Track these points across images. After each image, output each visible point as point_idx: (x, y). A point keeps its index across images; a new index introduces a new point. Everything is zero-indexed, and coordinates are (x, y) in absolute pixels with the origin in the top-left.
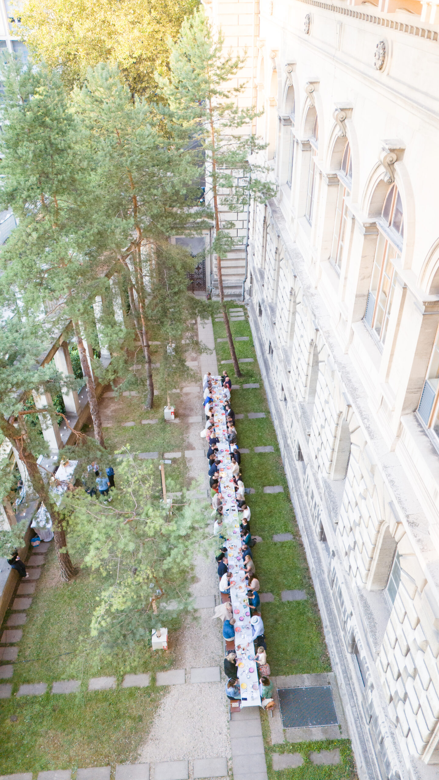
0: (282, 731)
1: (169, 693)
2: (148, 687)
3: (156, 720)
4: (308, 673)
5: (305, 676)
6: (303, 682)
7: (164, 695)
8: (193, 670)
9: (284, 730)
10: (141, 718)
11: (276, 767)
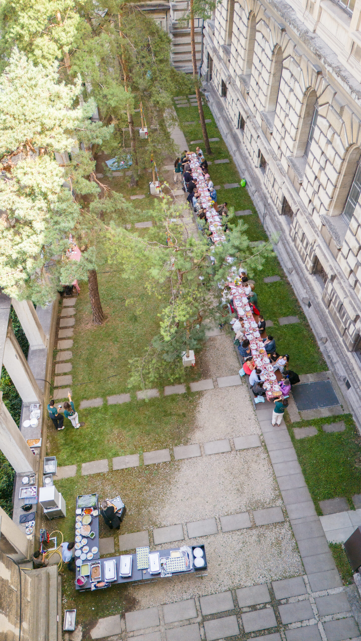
0: (297, 413)
1: (203, 396)
2: (185, 393)
3: (197, 415)
4: (310, 373)
5: (309, 375)
6: (308, 379)
7: (199, 398)
8: (218, 379)
9: (299, 412)
10: (184, 415)
11: (298, 437)
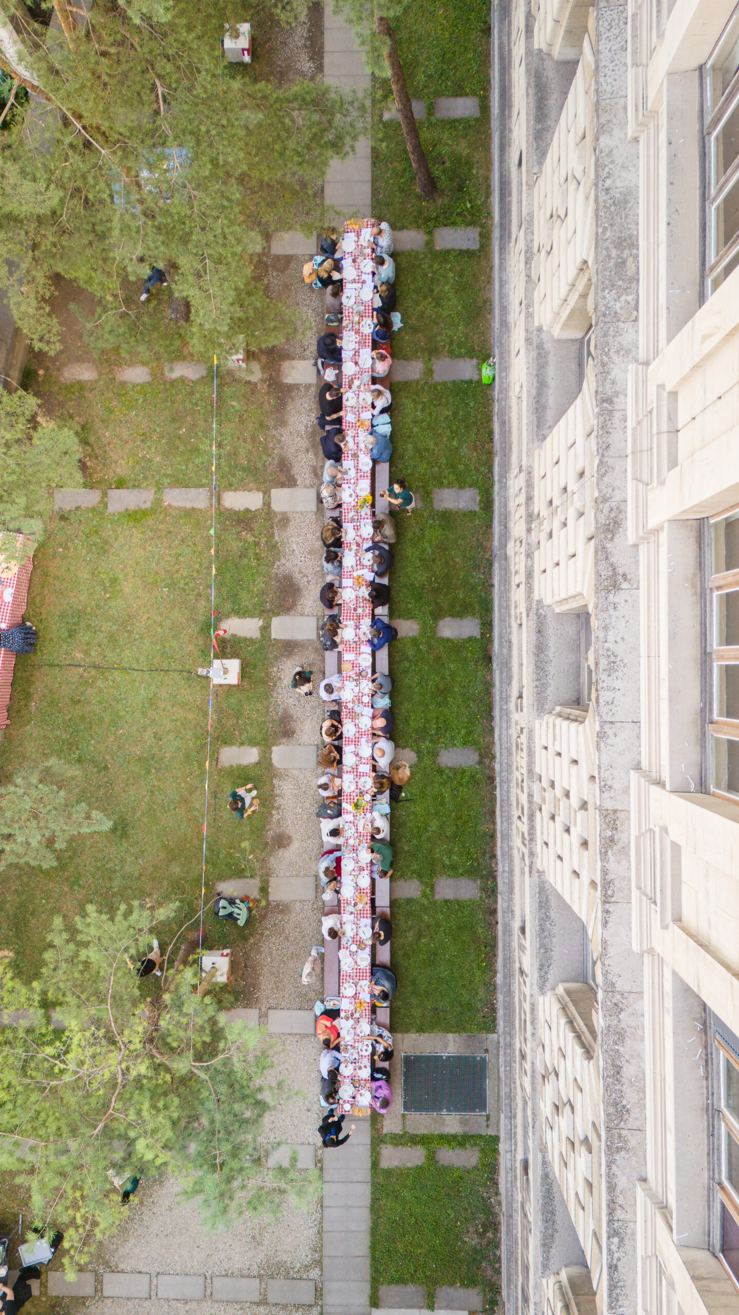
0: (401, 1117)
4: (456, 1032)
5: (450, 1036)
6: (446, 1047)
8: (271, 1012)
9: (403, 1115)
11: (384, 1164)
